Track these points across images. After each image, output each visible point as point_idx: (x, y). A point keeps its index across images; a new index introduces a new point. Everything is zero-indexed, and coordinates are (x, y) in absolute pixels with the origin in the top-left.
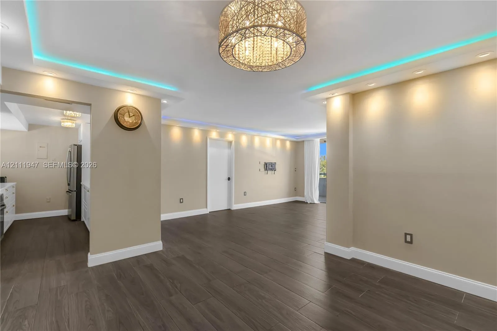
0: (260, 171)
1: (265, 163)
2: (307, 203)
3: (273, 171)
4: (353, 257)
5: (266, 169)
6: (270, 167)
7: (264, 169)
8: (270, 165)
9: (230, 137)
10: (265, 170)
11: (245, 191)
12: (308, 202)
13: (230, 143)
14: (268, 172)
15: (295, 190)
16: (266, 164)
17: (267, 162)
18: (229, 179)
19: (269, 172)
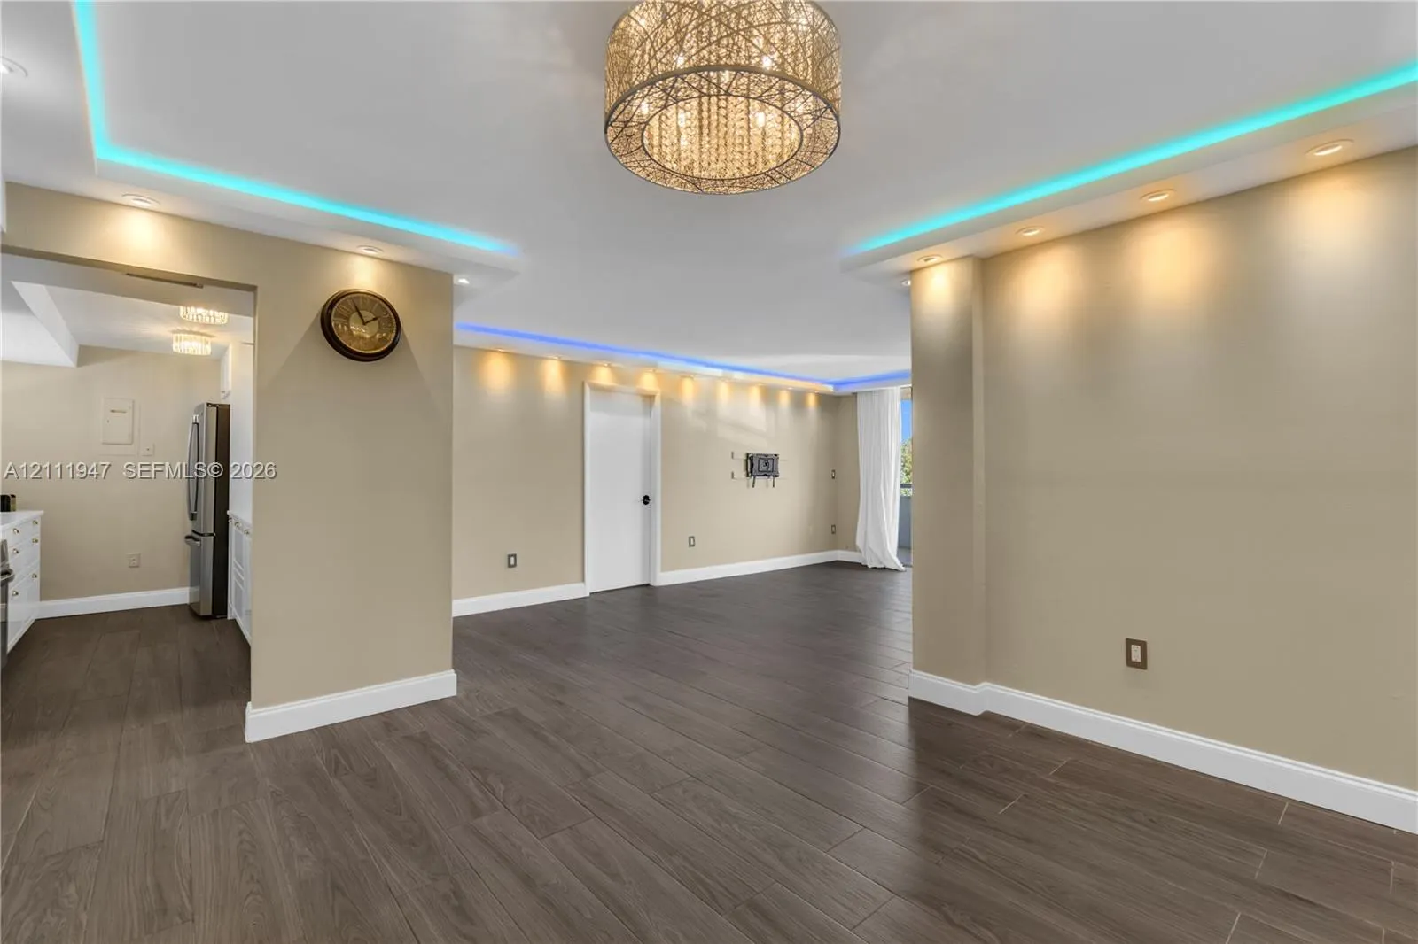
0: (733, 477)
1: (748, 455)
2: (866, 566)
3: (772, 477)
4: (985, 710)
5: (751, 472)
6: (763, 468)
7: (745, 473)
8: (762, 462)
9: (648, 382)
10: (748, 476)
11: (691, 535)
12: (870, 566)
13: (649, 398)
14: (756, 480)
15: (833, 533)
16: (750, 459)
17: (752, 452)
18: (646, 500)
19: (760, 481)
